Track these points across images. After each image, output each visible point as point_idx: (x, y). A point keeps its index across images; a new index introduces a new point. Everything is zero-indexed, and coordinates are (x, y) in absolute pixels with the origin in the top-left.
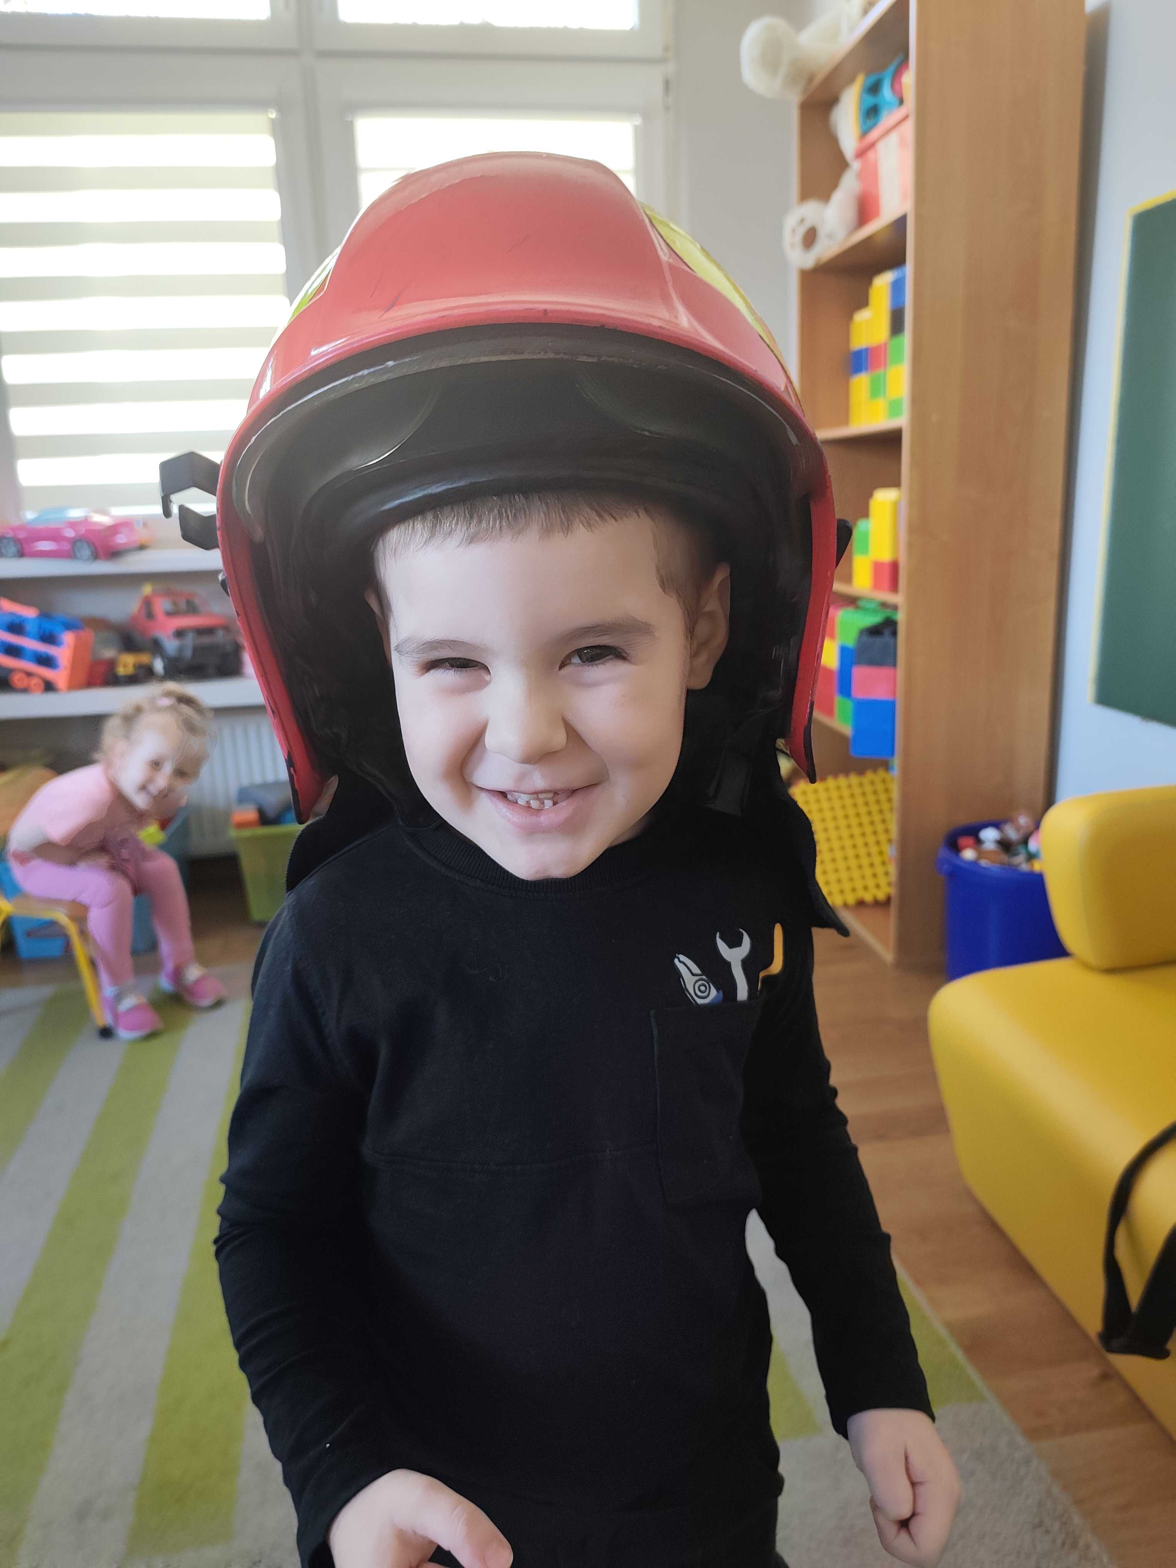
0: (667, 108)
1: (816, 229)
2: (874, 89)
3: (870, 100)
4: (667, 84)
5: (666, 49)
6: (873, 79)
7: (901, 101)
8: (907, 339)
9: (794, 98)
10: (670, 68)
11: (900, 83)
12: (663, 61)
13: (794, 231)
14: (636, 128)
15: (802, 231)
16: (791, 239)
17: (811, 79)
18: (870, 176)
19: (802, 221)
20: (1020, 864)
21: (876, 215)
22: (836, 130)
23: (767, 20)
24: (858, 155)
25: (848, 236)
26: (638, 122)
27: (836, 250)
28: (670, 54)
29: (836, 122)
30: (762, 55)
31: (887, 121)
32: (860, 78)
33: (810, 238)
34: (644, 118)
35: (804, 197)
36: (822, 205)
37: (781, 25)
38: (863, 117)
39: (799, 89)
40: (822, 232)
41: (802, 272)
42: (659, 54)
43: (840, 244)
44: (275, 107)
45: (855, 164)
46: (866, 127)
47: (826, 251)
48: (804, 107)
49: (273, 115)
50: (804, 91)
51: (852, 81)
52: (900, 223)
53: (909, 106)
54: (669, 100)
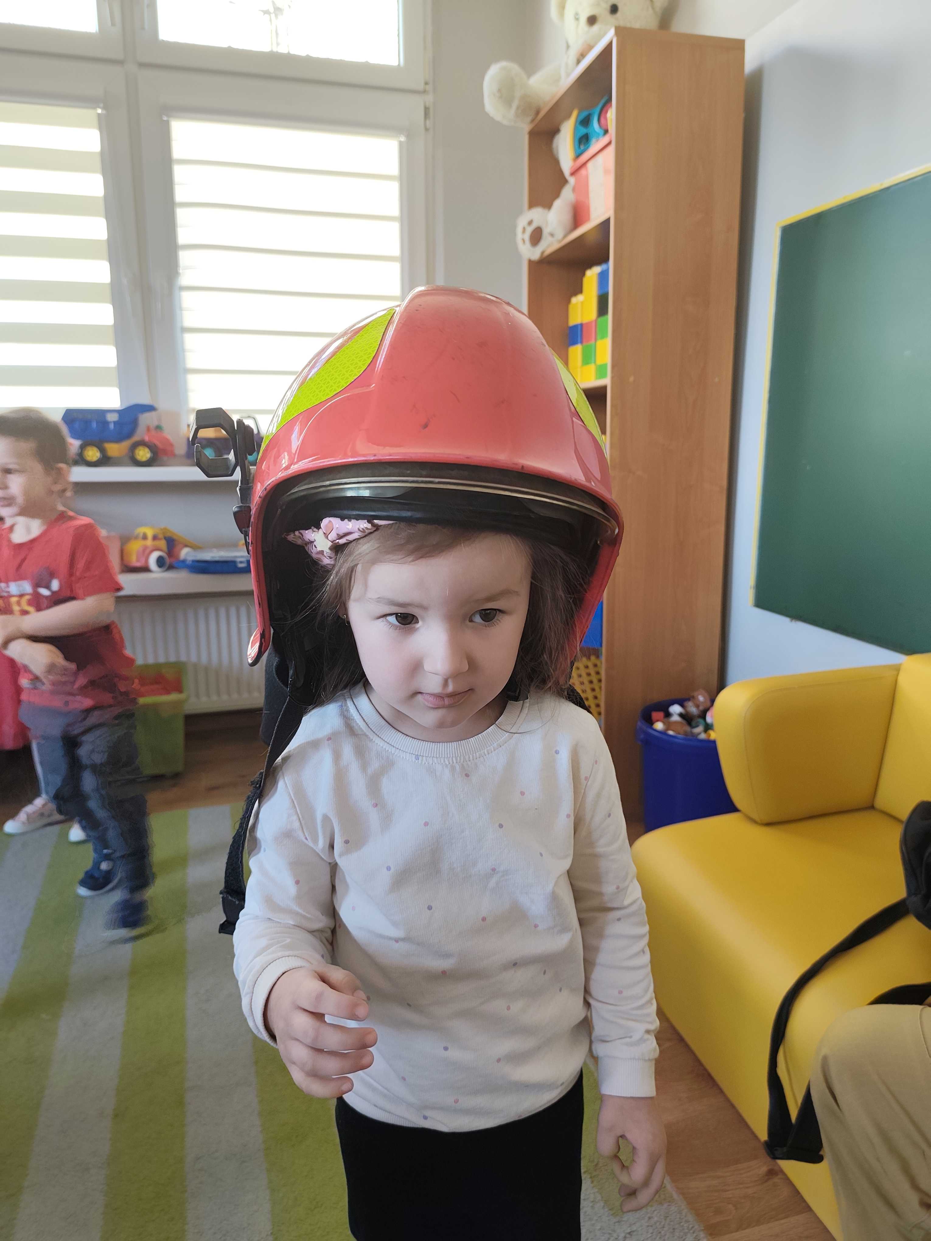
0: (427, 130)
1: (542, 228)
2: (585, 122)
3: (583, 131)
4: (426, 110)
5: (426, 83)
6: (584, 114)
7: (606, 132)
8: (609, 318)
9: (525, 127)
10: (429, 99)
11: (606, 119)
12: (425, 92)
13: (524, 230)
14: (401, 143)
15: (529, 230)
16: (522, 236)
17: (538, 113)
18: (583, 189)
19: (530, 223)
20: (699, 734)
21: (588, 219)
22: (558, 153)
23: (504, 64)
24: (573, 174)
25: (565, 236)
26: (403, 139)
27: (556, 246)
28: (429, 88)
29: (557, 147)
30: (499, 91)
31: (594, 147)
32: (575, 114)
33: (536, 236)
34: (408, 136)
35: (532, 204)
36: (546, 211)
37: (514, 68)
38: (577, 143)
39: (529, 119)
40: (546, 231)
41: (530, 262)
42: (421, 87)
43: (560, 241)
44: (102, 105)
45: (572, 180)
46: (579, 151)
47: (549, 246)
48: (533, 134)
49: (99, 111)
50: (532, 121)
51: (569, 116)
52: (605, 225)
53: (611, 135)
54: (429, 123)
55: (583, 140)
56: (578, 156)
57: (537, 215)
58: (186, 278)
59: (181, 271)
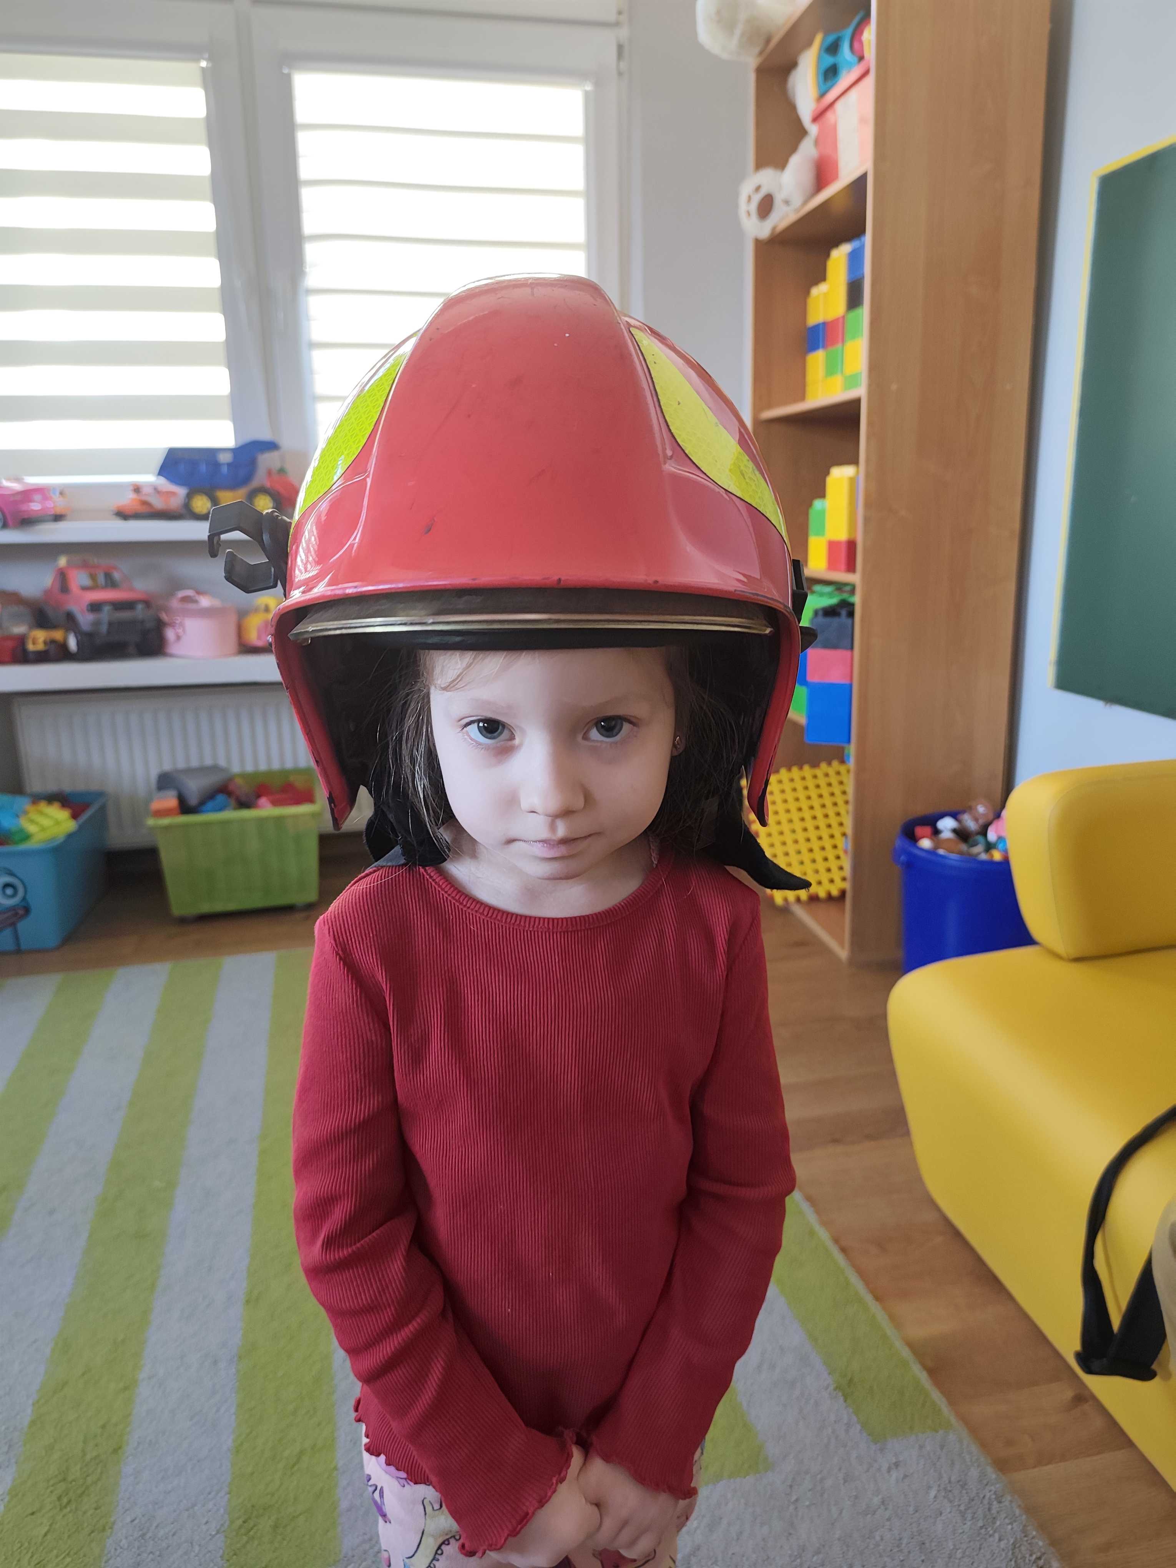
0: (620, 74)
1: (774, 196)
2: (833, 49)
3: (829, 60)
4: (620, 48)
5: (620, 13)
6: (831, 38)
7: (861, 58)
8: (864, 312)
9: (751, 61)
10: (623, 33)
11: (861, 41)
12: (617, 24)
13: (750, 199)
14: (587, 94)
15: (757, 198)
16: (746, 208)
17: (768, 41)
18: (827, 139)
19: (758, 189)
20: (979, 854)
21: (835, 177)
22: (794, 96)
24: (816, 119)
25: (805, 202)
26: (589, 87)
27: (792, 217)
28: (623, 18)
29: (794, 86)
30: (718, 12)
31: (845, 80)
32: (819, 39)
34: (597, 84)
35: (760, 165)
36: (779, 172)
38: (822, 77)
39: (757, 50)
40: (778, 199)
41: (758, 243)
42: (612, 17)
43: (797, 210)
44: (206, 56)
45: (813, 130)
46: (824, 88)
47: (782, 218)
48: (761, 71)
49: (204, 64)
50: (761, 53)
51: (809, 44)
52: (859, 185)
53: (869, 61)
54: (623, 65)
55: (830, 73)
56: (822, 95)
57: (767, 178)
58: (313, 278)
59: (307, 270)
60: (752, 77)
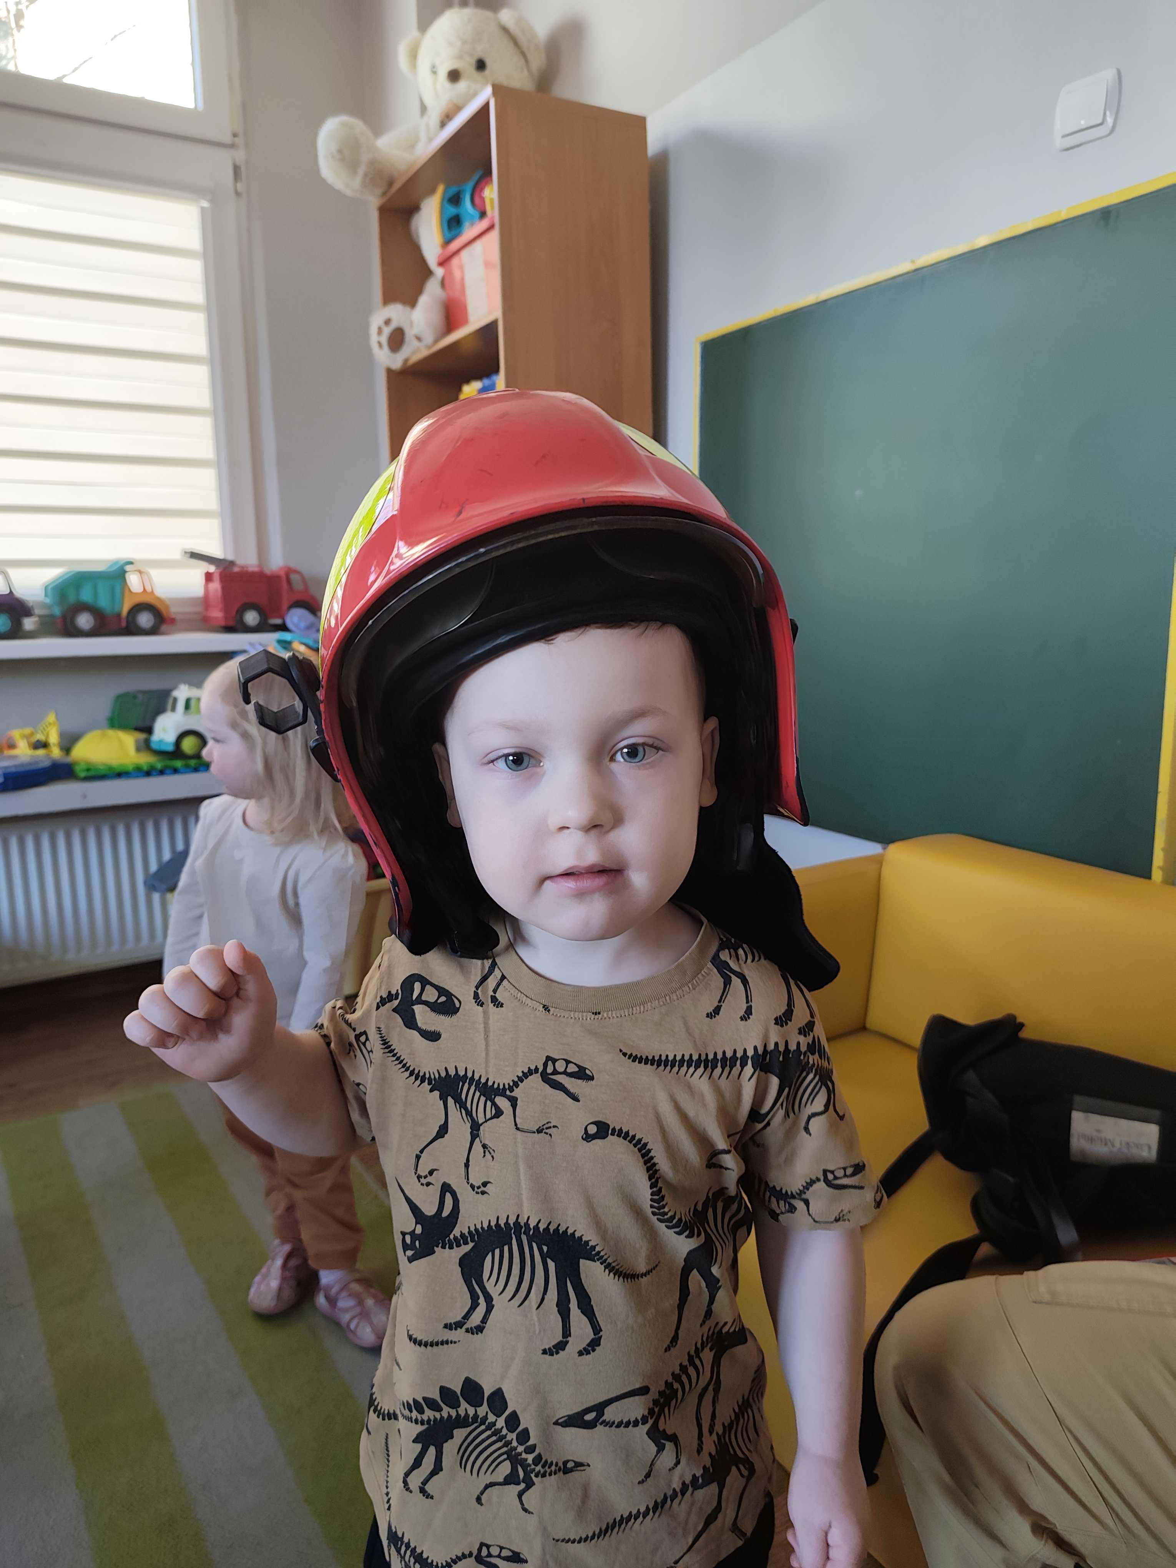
0: (238, 194)
1: (404, 329)
2: (455, 200)
3: (452, 211)
4: (236, 169)
5: (235, 135)
6: (453, 190)
7: (483, 214)
9: (373, 202)
10: (240, 155)
11: (483, 198)
12: (233, 146)
13: (380, 331)
14: (203, 210)
15: (387, 331)
16: (378, 338)
17: (390, 184)
18: (455, 283)
19: (388, 322)
21: (465, 321)
22: (418, 236)
23: (344, 118)
24: (441, 264)
25: (436, 341)
26: (205, 204)
27: (424, 353)
28: (239, 141)
29: (417, 229)
30: (340, 151)
31: (469, 231)
32: (440, 189)
33: (397, 339)
34: (212, 201)
35: (389, 298)
36: (408, 309)
37: (358, 124)
38: (446, 225)
39: (379, 191)
40: (409, 334)
41: (389, 371)
42: (227, 139)
43: (429, 347)
45: (439, 272)
46: (448, 235)
47: (414, 353)
48: (383, 210)
50: (384, 194)
51: (432, 191)
52: (489, 331)
53: (493, 218)
54: (240, 186)
55: (453, 224)
56: (447, 242)
57: (396, 312)
60: (374, 216)
